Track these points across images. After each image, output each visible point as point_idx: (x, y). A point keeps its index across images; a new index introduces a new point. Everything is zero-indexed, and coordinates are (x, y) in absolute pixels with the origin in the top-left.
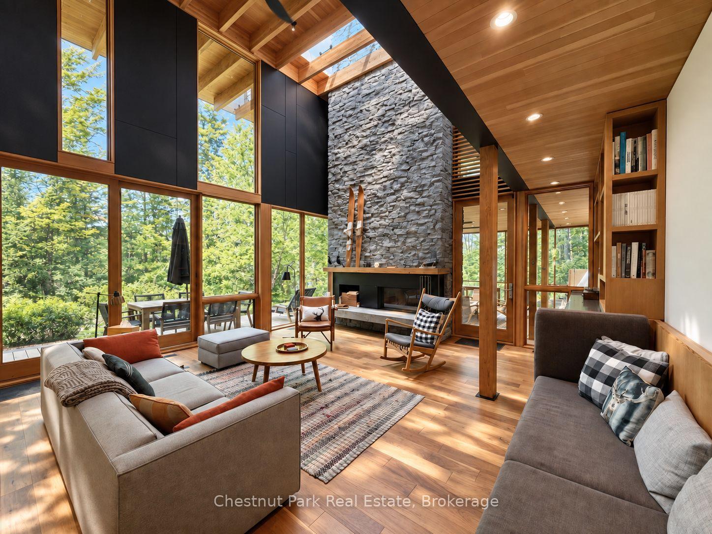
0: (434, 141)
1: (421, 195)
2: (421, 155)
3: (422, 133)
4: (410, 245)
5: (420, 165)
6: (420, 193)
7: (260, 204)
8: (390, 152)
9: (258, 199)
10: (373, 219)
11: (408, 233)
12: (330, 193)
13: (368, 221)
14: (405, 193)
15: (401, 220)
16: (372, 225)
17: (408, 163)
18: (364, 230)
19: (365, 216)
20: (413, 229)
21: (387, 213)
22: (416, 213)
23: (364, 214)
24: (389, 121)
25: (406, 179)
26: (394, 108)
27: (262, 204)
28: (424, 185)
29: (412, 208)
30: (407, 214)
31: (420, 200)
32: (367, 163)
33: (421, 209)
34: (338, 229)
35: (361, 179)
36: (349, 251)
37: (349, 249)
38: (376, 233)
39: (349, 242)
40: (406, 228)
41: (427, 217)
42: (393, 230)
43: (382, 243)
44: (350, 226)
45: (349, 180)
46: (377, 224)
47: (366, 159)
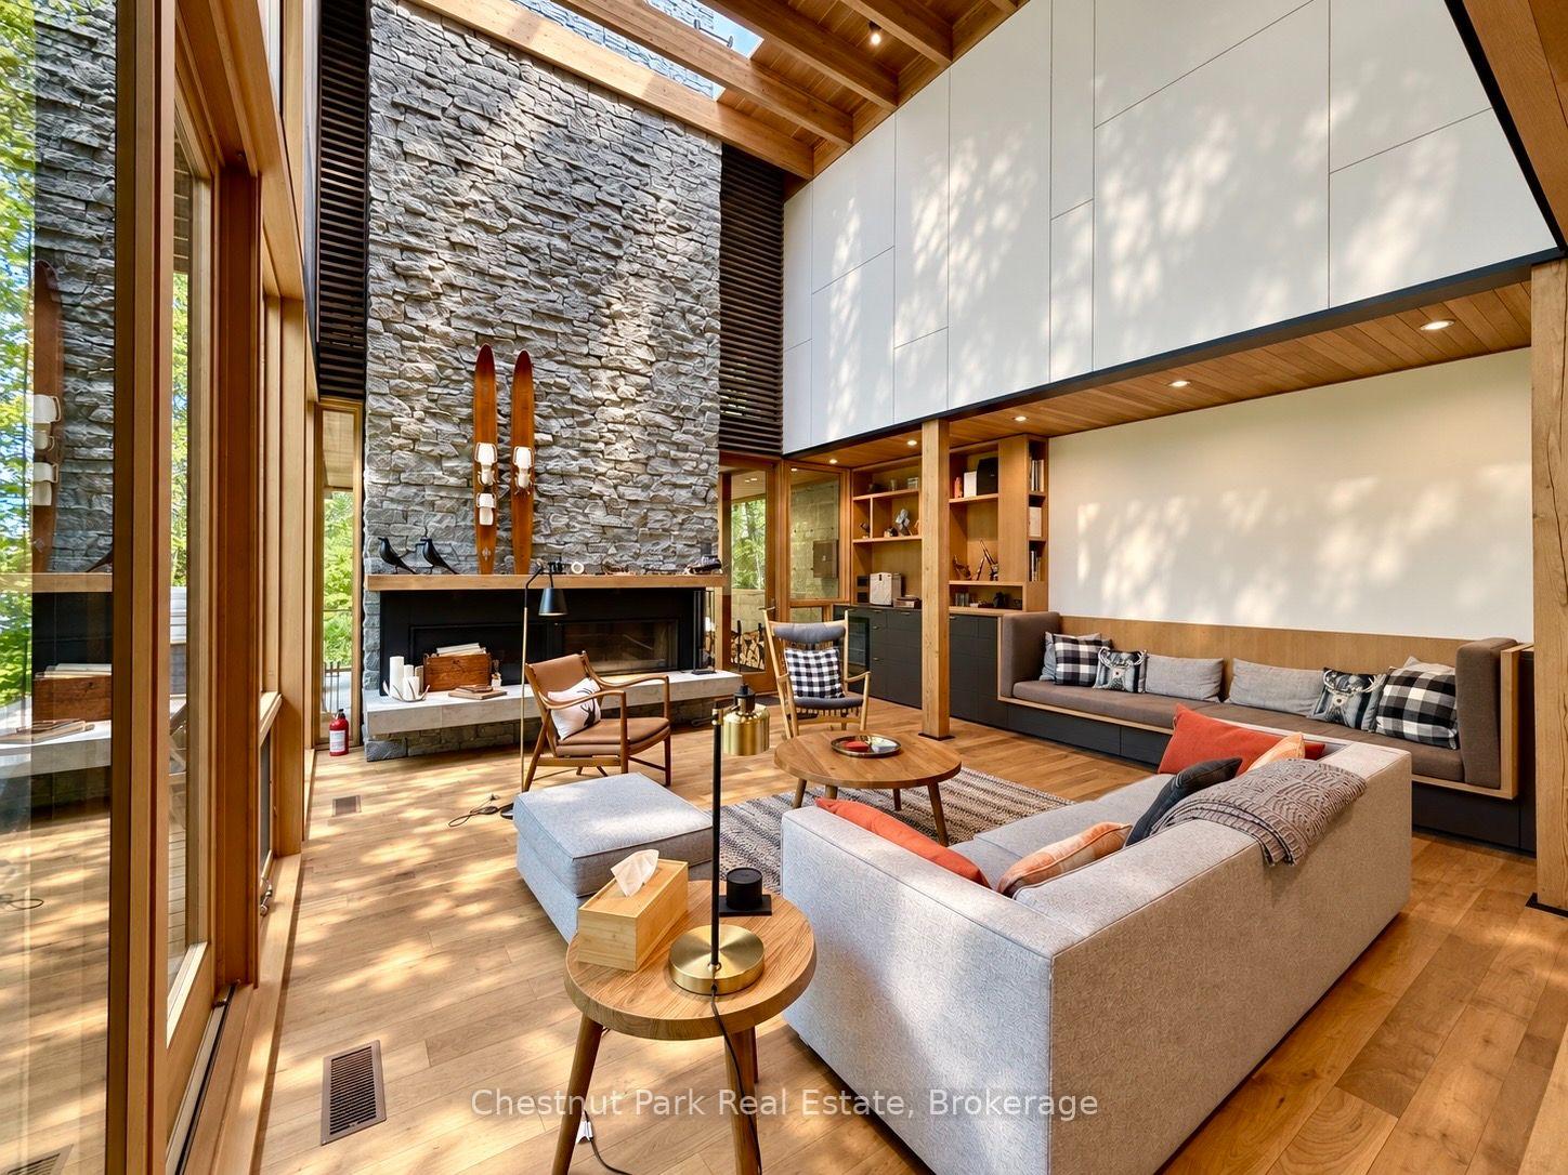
0: (706, 330)
1: (682, 426)
2: (681, 346)
4: (657, 525)
5: (677, 364)
6: (680, 422)
10: (557, 450)
11: (652, 500)
13: (540, 452)
14: (646, 412)
15: (634, 468)
16: (553, 466)
18: (535, 475)
19: (535, 436)
20: (665, 492)
21: (601, 445)
22: (668, 461)
24: (606, 228)
25: (647, 380)
28: (687, 409)
29: (662, 448)
30: (649, 458)
31: (678, 437)
32: (541, 300)
33: (681, 455)
34: (418, 452)
35: (521, 333)
36: (486, 528)
37: (486, 519)
38: (568, 488)
39: (486, 501)
40: (646, 487)
41: (691, 473)
42: (615, 487)
43: (586, 515)
44: (486, 454)
45: (468, 318)
46: (574, 466)
47: (536, 287)
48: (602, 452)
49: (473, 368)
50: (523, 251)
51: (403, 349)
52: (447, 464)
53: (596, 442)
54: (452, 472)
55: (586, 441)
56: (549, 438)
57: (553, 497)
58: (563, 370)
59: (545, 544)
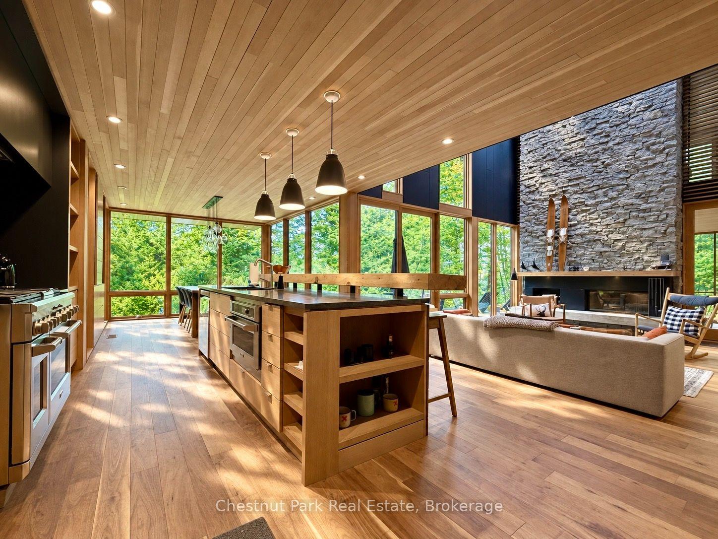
0: (664, 149)
1: (647, 201)
2: (646, 163)
3: (647, 141)
4: (632, 249)
5: (644, 172)
6: (646, 199)
7: (471, 218)
8: (603, 163)
9: (470, 214)
10: (579, 226)
11: (629, 238)
12: (521, 204)
13: (573, 228)
14: (623, 200)
15: (617, 226)
16: (578, 232)
17: (627, 171)
18: (569, 237)
19: (570, 223)
20: (636, 233)
21: (599, 220)
22: (639, 218)
23: (569, 221)
24: (602, 133)
25: (624, 186)
26: (609, 121)
27: (473, 217)
28: (651, 192)
29: (634, 214)
30: (625, 220)
31: (644, 206)
32: (572, 174)
33: (646, 214)
34: (532, 236)
35: (564, 189)
36: (549, 257)
37: (550, 254)
38: (584, 239)
39: (549, 248)
40: (623, 233)
41: (654, 222)
42: (607, 236)
43: (593, 249)
44: (550, 233)
45: (547, 191)
46: (587, 231)
47: (570, 170)
48: (600, 223)
49: (548, 206)
50: (565, 160)
51: (529, 207)
52: (541, 238)
53: (597, 219)
54: (541, 240)
55: (592, 220)
56: (576, 222)
57: (577, 244)
58: (582, 196)
59: (575, 261)
